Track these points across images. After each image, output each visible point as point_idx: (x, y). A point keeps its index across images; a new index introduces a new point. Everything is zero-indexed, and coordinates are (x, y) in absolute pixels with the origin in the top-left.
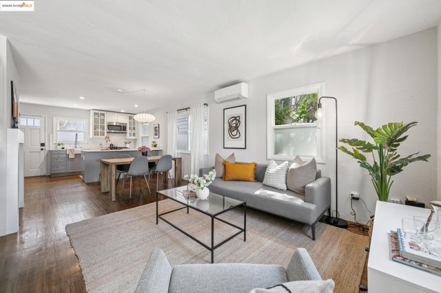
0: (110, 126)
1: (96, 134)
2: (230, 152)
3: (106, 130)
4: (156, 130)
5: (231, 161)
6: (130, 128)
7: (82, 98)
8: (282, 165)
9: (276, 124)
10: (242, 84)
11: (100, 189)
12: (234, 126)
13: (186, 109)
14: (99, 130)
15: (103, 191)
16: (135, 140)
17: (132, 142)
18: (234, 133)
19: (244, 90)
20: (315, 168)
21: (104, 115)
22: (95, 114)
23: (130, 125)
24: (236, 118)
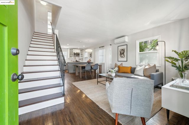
0: (74, 54)
1: (70, 56)
2: (121, 63)
3: (73, 55)
4: (90, 55)
5: (121, 66)
6: (81, 54)
7: (68, 45)
8: (142, 67)
9: (140, 51)
10: (126, 37)
11: (75, 75)
12: (122, 53)
13: (103, 47)
14: (71, 55)
15: (76, 75)
16: (82, 59)
17: (81, 59)
18: (122, 55)
19: (126, 39)
20: (156, 68)
21: (72, 50)
22: (70, 50)
23: (81, 53)
24: (123, 50)
